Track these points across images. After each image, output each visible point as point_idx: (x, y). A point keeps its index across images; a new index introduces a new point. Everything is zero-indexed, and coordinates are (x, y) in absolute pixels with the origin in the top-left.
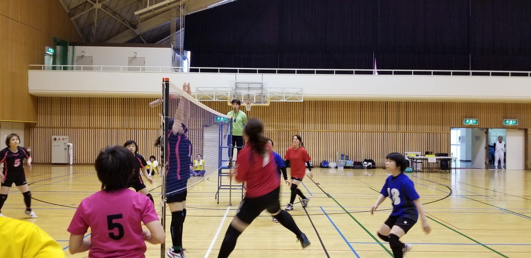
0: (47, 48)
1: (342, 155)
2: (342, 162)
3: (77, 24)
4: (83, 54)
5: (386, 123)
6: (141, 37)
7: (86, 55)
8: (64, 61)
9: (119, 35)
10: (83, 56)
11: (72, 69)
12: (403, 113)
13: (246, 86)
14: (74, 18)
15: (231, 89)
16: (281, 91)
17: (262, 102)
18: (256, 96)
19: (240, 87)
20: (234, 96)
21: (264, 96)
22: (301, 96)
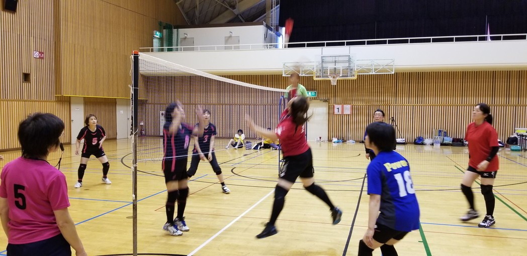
0: (155, 32)
1: (440, 131)
2: (439, 139)
3: (183, 8)
4: (186, 35)
5: (493, 95)
6: (239, 16)
7: (188, 36)
8: (170, 43)
9: (220, 16)
10: (186, 38)
11: (177, 50)
12: (514, 84)
13: (333, 59)
15: (317, 64)
16: (370, 64)
17: (349, 75)
18: (343, 70)
19: (327, 60)
20: (320, 71)
21: (352, 70)
22: (393, 68)
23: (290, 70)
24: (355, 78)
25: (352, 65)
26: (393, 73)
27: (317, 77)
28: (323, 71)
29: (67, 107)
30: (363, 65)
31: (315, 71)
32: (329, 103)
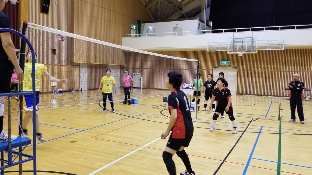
0: (132, 25)
3: (150, 11)
4: (150, 27)
6: (185, 15)
8: (139, 32)
9: (173, 15)
13: (241, 40)
14: (148, 7)
15: (230, 43)
16: (267, 43)
17: (252, 51)
18: (248, 47)
19: (236, 41)
20: (232, 47)
21: (254, 47)
22: (283, 46)
23: (212, 47)
24: (256, 52)
25: (254, 44)
26: (283, 49)
27: (230, 52)
28: (234, 48)
29: (77, 69)
30: (262, 44)
31: (228, 48)
32: (238, 69)
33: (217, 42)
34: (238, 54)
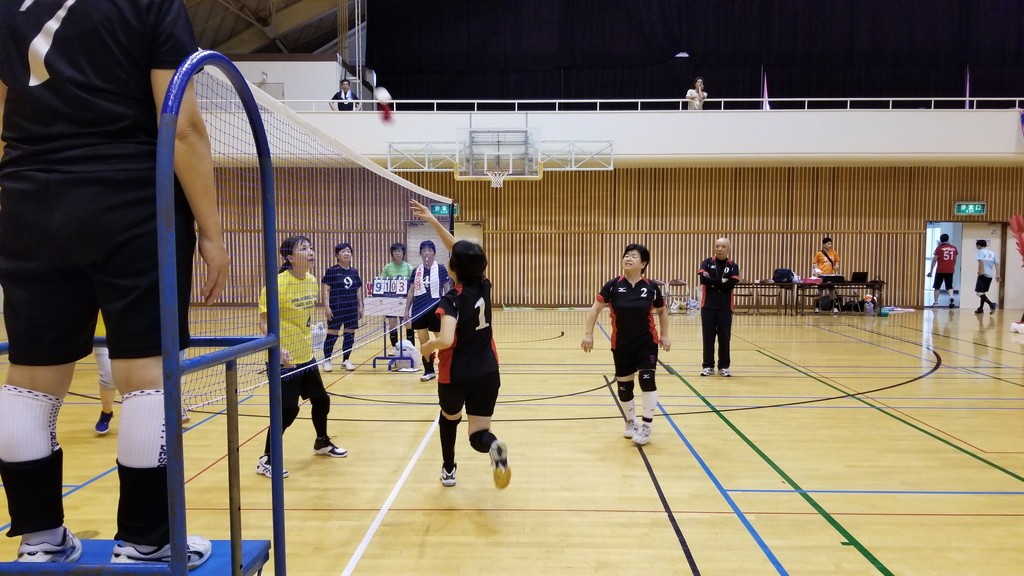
5: (789, 214)
12: (824, 193)
13: (493, 138)
15: (462, 147)
16: (567, 149)
17: (526, 172)
18: (514, 160)
19: (479, 140)
20: (468, 161)
21: (531, 160)
22: (610, 159)
23: (401, 159)
24: (539, 177)
25: (530, 151)
26: (611, 168)
27: (461, 174)
28: (473, 162)
31: (457, 161)
32: (484, 229)
33: (420, 143)
34: (489, 182)
